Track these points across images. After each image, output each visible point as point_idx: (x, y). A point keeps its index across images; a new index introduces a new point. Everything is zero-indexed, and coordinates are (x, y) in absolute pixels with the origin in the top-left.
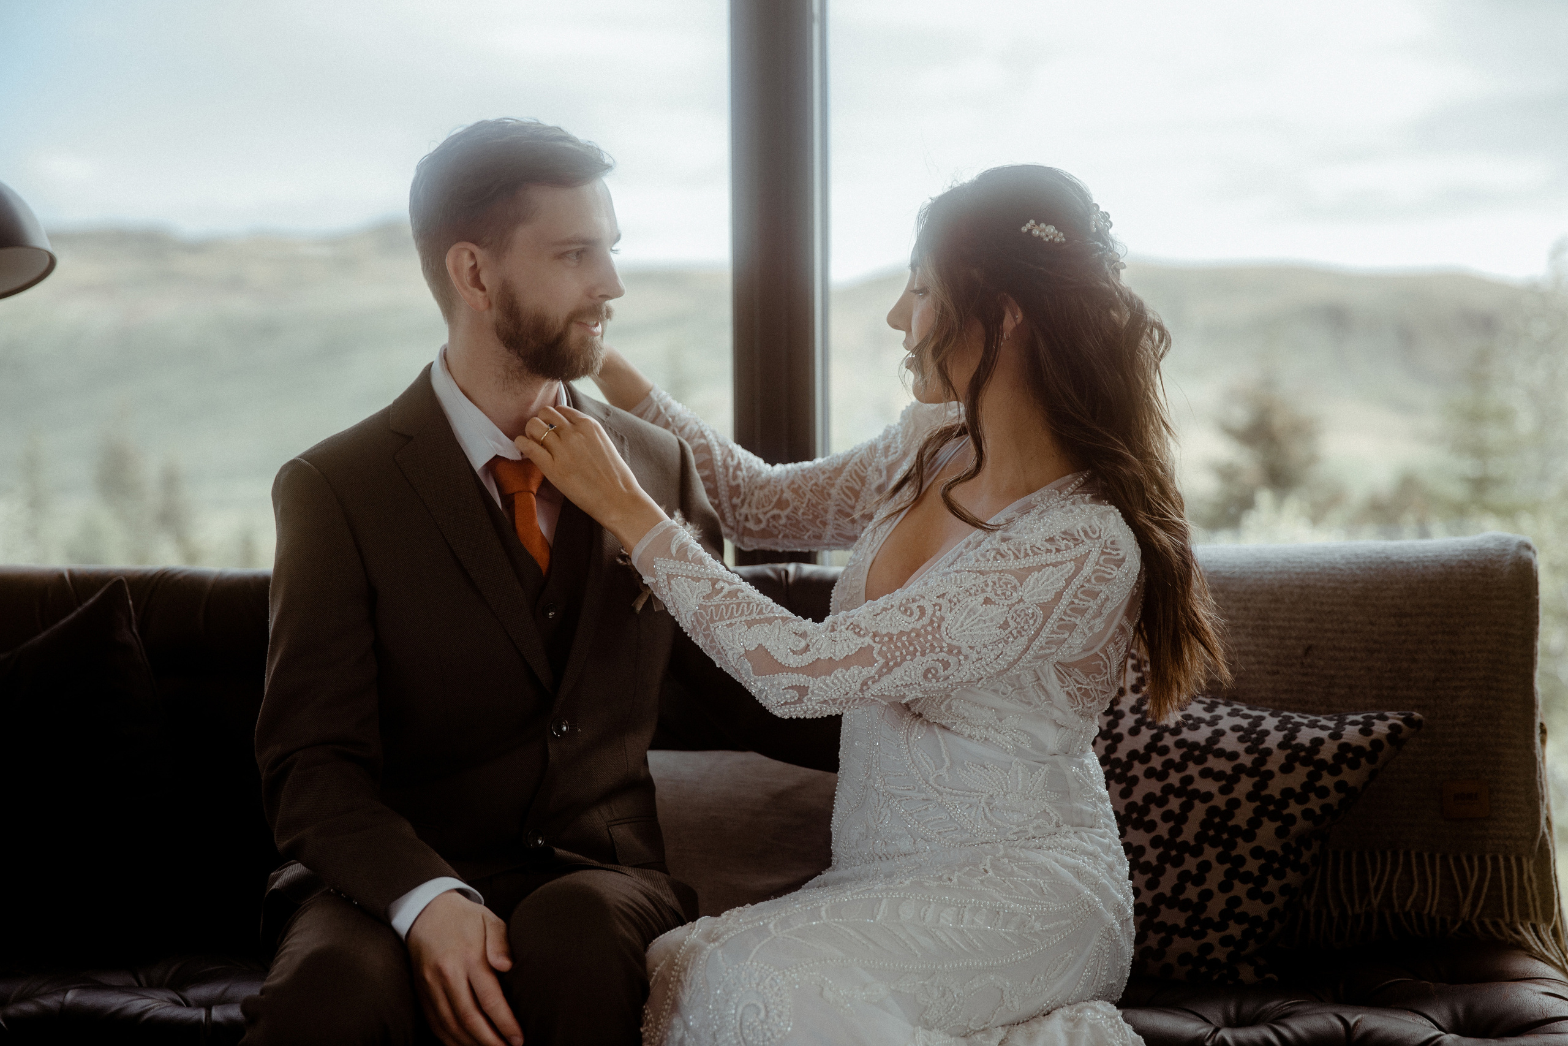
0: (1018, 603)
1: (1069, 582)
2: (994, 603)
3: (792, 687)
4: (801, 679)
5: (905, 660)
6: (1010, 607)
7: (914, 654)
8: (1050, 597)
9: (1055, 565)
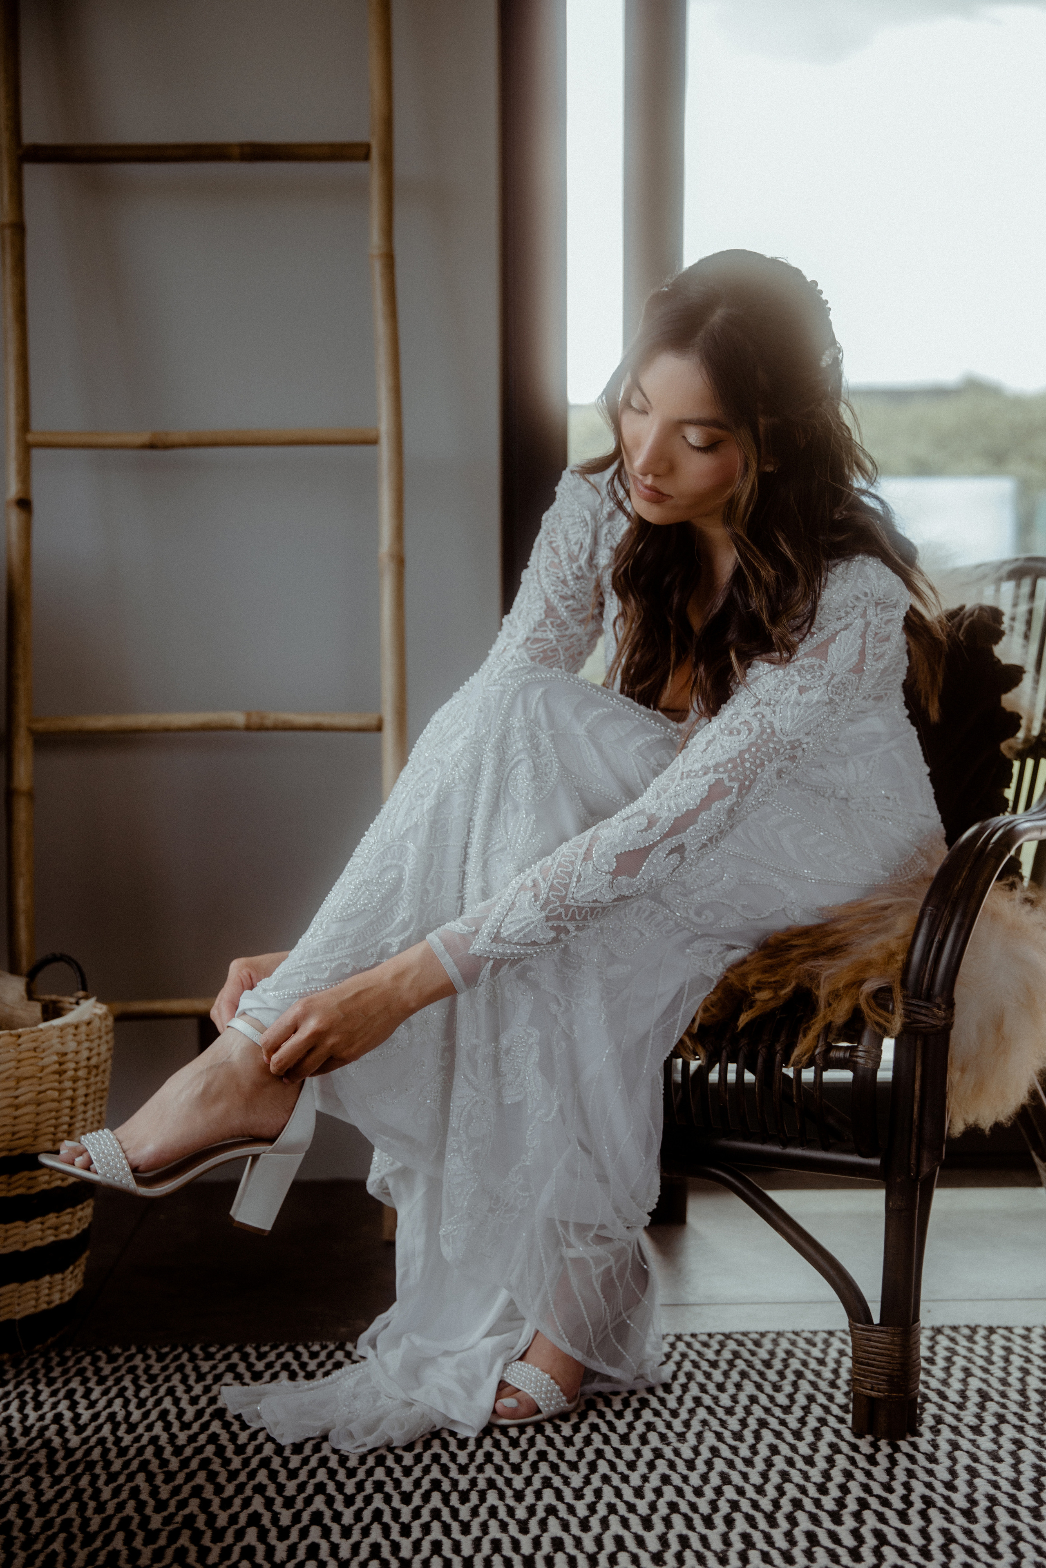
0: (832, 678)
1: (863, 636)
2: (810, 688)
3: (670, 853)
4: (674, 841)
5: (758, 774)
6: (827, 684)
7: (762, 765)
8: (855, 659)
9: (845, 629)
